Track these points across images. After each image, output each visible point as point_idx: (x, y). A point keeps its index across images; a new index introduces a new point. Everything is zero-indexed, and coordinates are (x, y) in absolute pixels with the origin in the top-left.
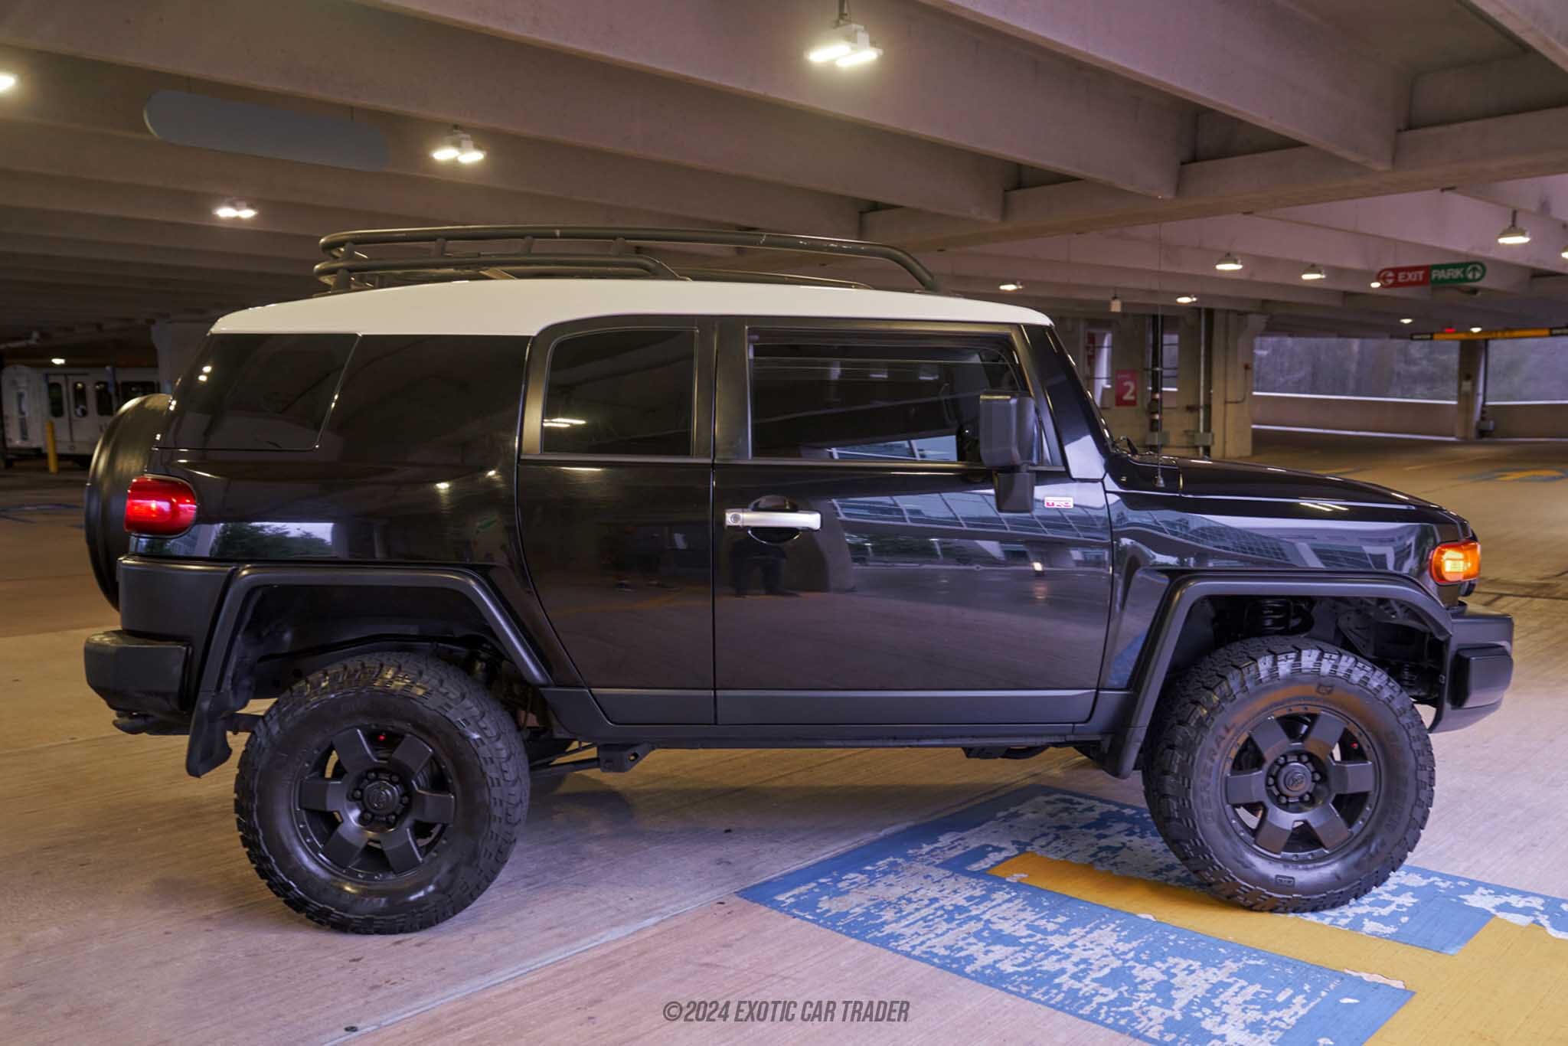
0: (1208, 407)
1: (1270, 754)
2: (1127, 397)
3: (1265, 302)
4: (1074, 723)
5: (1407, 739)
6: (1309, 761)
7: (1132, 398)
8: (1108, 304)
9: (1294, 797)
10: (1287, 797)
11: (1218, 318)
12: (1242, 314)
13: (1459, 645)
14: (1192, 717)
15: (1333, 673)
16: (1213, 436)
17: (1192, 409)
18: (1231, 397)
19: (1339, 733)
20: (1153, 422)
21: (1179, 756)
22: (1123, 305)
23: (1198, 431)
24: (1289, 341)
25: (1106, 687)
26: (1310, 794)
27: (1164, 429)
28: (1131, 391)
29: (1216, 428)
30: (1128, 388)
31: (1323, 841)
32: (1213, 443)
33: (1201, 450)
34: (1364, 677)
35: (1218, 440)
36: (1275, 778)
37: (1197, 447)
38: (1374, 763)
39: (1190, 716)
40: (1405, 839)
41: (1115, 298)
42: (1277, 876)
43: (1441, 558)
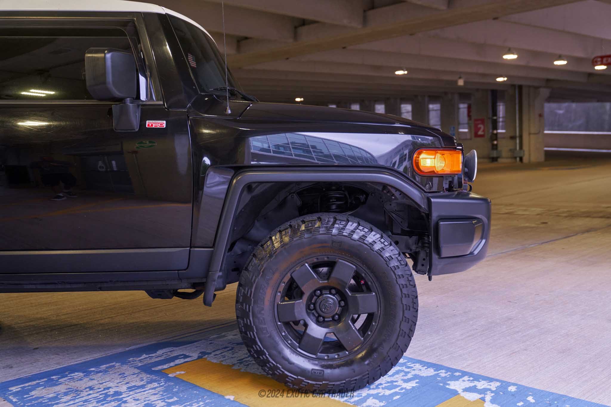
0: (521, 137)
1: (307, 289)
2: (480, 133)
3: (548, 80)
4: (178, 270)
5: (394, 277)
6: (337, 293)
7: (482, 133)
8: (456, 82)
9: (329, 317)
10: (324, 318)
11: (525, 91)
12: (537, 88)
13: (439, 216)
14: (250, 264)
15: (340, 233)
16: (524, 151)
17: (513, 138)
18: (533, 131)
19: (352, 274)
20: (493, 145)
21: (243, 290)
22: (465, 82)
23: (516, 149)
24: (574, 105)
25: (196, 246)
26: (339, 315)
27: (499, 149)
28: (482, 130)
29: (525, 147)
30: (480, 128)
31: (345, 346)
32: (524, 155)
33: (518, 159)
34: (363, 236)
35: (526, 153)
36: (314, 304)
37: (516, 158)
38: (376, 294)
39: (249, 264)
40: (397, 344)
41: (460, 78)
42: (313, 369)
43: (418, 157)
